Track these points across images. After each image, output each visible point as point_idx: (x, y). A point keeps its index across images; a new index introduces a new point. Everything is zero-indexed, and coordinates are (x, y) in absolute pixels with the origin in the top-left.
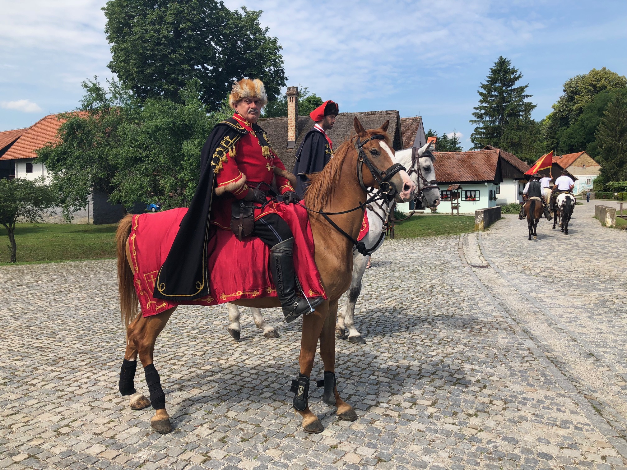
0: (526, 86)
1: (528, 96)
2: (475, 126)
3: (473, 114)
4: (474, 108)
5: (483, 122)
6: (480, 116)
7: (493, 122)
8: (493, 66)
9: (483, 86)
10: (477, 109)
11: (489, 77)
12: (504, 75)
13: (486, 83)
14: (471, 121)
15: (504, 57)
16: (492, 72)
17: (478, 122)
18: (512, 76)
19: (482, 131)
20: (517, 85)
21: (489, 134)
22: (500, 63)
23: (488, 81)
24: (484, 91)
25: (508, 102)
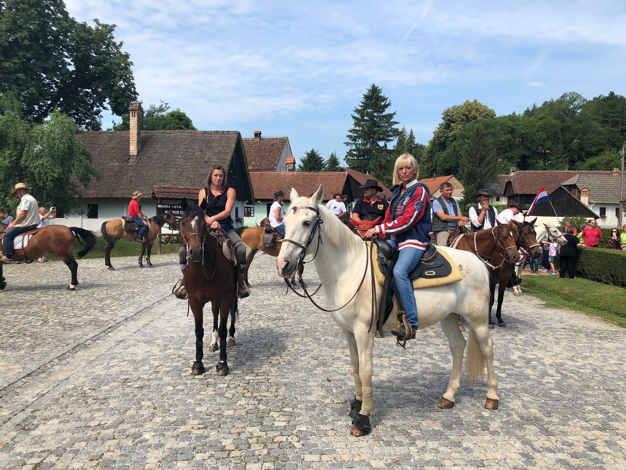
0: (394, 114)
1: (396, 123)
2: (348, 148)
3: (348, 136)
4: (349, 131)
5: (356, 145)
6: (354, 139)
7: (363, 144)
8: (366, 92)
9: (357, 111)
10: (351, 131)
11: (362, 103)
12: (375, 102)
13: (360, 108)
14: (345, 143)
15: (376, 86)
16: (365, 98)
17: (351, 144)
18: (383, 104)
19: (355, 153)
20: (387, 111)
21: (361, 156)
22: (373, 90)
23: (361, 106)
24: (358, 116)
25: (379, 127)
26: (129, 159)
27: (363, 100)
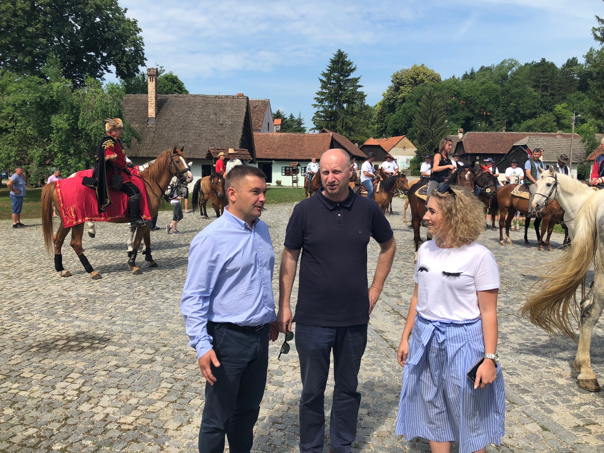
0: (359, 78)
1: (360, 86)
2: (316, 110)
3: (315, 99)
4: (316, 93)
5: (323, 106)
6: (321, 101)
7: (330, 107)
8: (332, 57)
9: (324, 75)
10: (318, 94)
11: (329, 67)
12: (341, 66)
13: (327, 72)
14: (313, 105)
15: (342, 51)
16: (331, 62)
17: (318, 106)
18: (348, 68)
19: (322, 114)
21: (328, 117)
22: (339, 55)
23: (328, 70)
24: (324, 79)
25: (344, 90)
26: (148, 121)
27: (330, 64)
